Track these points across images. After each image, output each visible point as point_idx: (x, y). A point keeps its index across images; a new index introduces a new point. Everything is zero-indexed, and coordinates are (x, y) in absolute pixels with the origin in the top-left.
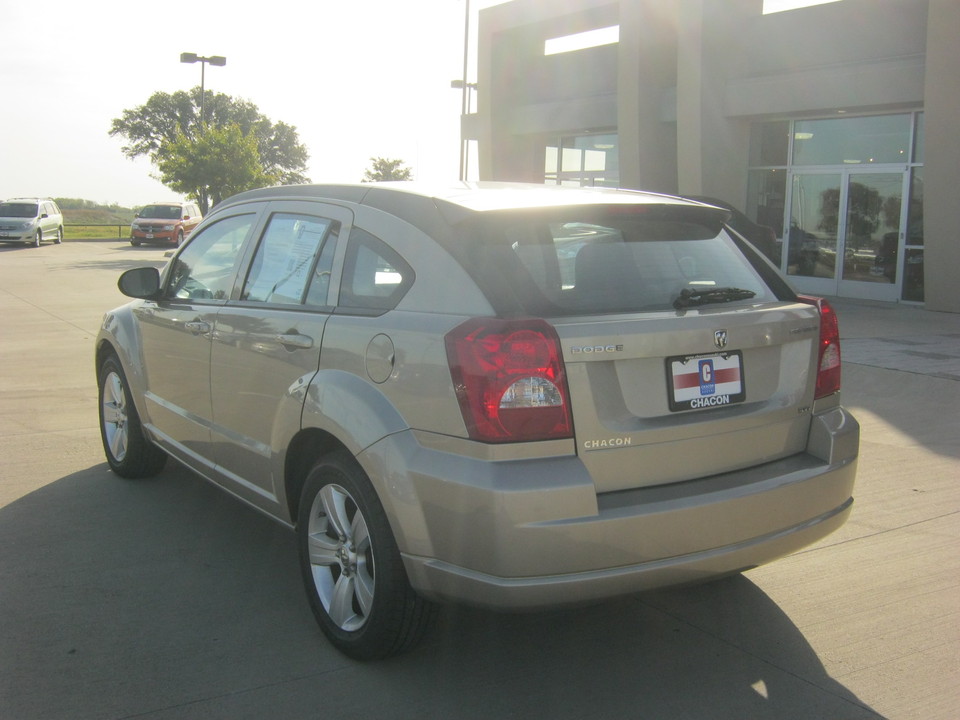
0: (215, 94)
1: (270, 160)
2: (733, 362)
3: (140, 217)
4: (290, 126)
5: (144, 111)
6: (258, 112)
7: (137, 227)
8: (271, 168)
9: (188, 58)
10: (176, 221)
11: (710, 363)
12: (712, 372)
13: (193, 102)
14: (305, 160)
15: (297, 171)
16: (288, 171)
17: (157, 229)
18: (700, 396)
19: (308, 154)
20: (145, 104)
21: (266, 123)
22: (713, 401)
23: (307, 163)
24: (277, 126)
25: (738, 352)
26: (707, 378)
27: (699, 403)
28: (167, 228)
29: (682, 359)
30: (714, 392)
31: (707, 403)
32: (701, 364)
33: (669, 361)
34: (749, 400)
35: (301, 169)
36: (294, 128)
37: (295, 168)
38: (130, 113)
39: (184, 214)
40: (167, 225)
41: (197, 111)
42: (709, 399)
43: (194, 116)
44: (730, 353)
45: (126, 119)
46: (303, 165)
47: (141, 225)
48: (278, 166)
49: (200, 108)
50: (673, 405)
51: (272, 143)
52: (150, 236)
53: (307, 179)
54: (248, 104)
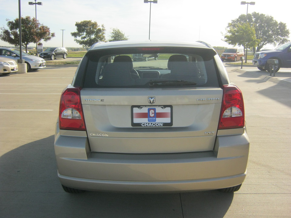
0: (260, 14)
1: (277, 34)
2: (168, 110)
3: (224, 52)
4: (284, 23)
5: (238, 20)
6: (273, 19)
7: (223, 55)
8: (277, 37)
9: (243, 3)
10: (234, 53)
11: (154, 110)
12: (155, 113)
13: (253, 17)
14: (288, 34)
15: (286, 38)
16: (282, 38)
17: (229, 56)
18: (147, 122)
19: (289, 32)
20: (238, 18)
21: (276, 22)
22: (154, 124)
23: (289, 36)
24: (279, 23)
25: (171, 106)
26: (152, 115)
27: (146, 124)
28: (232, 56)
29: (139, 107)
30: (155, 121)
31: (150, 125)
32: (149, 110)
33: (133, 107)
34: (174, 125)
35: (287, 37)
36: (285, 24)
37: (284, 37)
38: (233, 21)
39: (237, 51)
40: (232, 55)
41: (253, 19)
42: (152, 123)
43: (252, 21)
44: (165, 106)
45: (232, 23)
46: (288, 36)
47: (224, 55)
48: (279, 37)
49: (255, 19)
50: (133, 124)
51: (278, 29)
52: (226, 58)
53: (289, 41)
54: (270, 17)
